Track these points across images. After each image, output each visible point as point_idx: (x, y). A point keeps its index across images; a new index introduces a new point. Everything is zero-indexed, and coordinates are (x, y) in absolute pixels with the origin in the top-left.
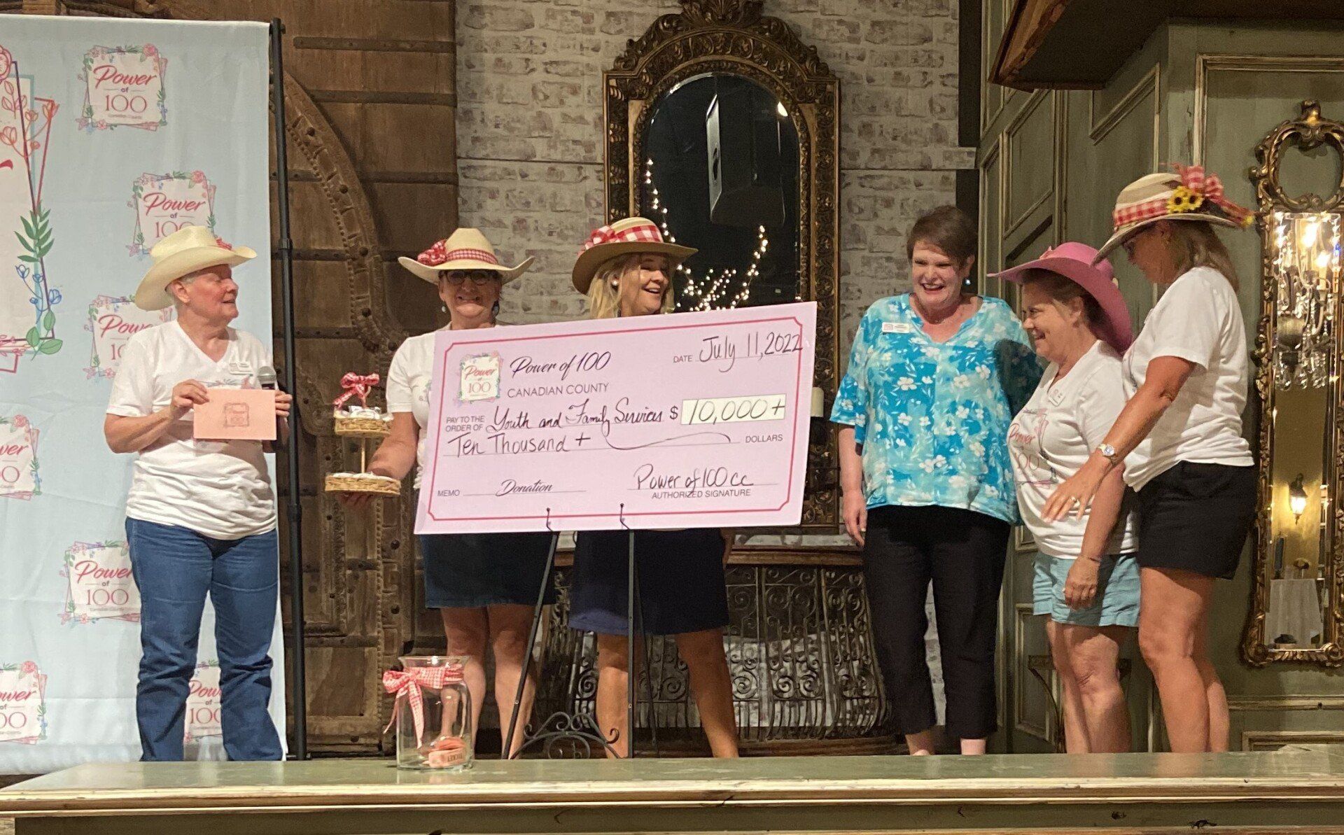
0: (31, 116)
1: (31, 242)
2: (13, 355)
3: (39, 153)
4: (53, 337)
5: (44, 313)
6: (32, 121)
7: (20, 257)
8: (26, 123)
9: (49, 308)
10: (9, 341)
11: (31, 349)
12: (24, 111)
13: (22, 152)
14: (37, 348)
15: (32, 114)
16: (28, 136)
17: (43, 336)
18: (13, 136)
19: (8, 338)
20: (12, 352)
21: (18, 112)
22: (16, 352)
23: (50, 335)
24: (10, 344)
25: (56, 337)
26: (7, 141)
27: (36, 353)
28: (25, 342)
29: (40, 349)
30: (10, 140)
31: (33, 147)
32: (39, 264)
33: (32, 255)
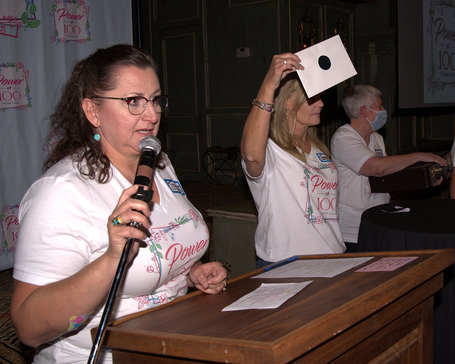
2: (16, 27)
4: (35, 18)
5: (30, 5)
9: (32, 2)
10: (13, 19)
11: (24, 25)
14: (26, 24)
17: (30, 18)
19: (13, 18)
20: (16, 26)
22: (17, 26)
23: (33, 17)
24: (14, 21)
25: (36, 19)
27: (26, 26)
28: (21, 21)
29: (28, 25)
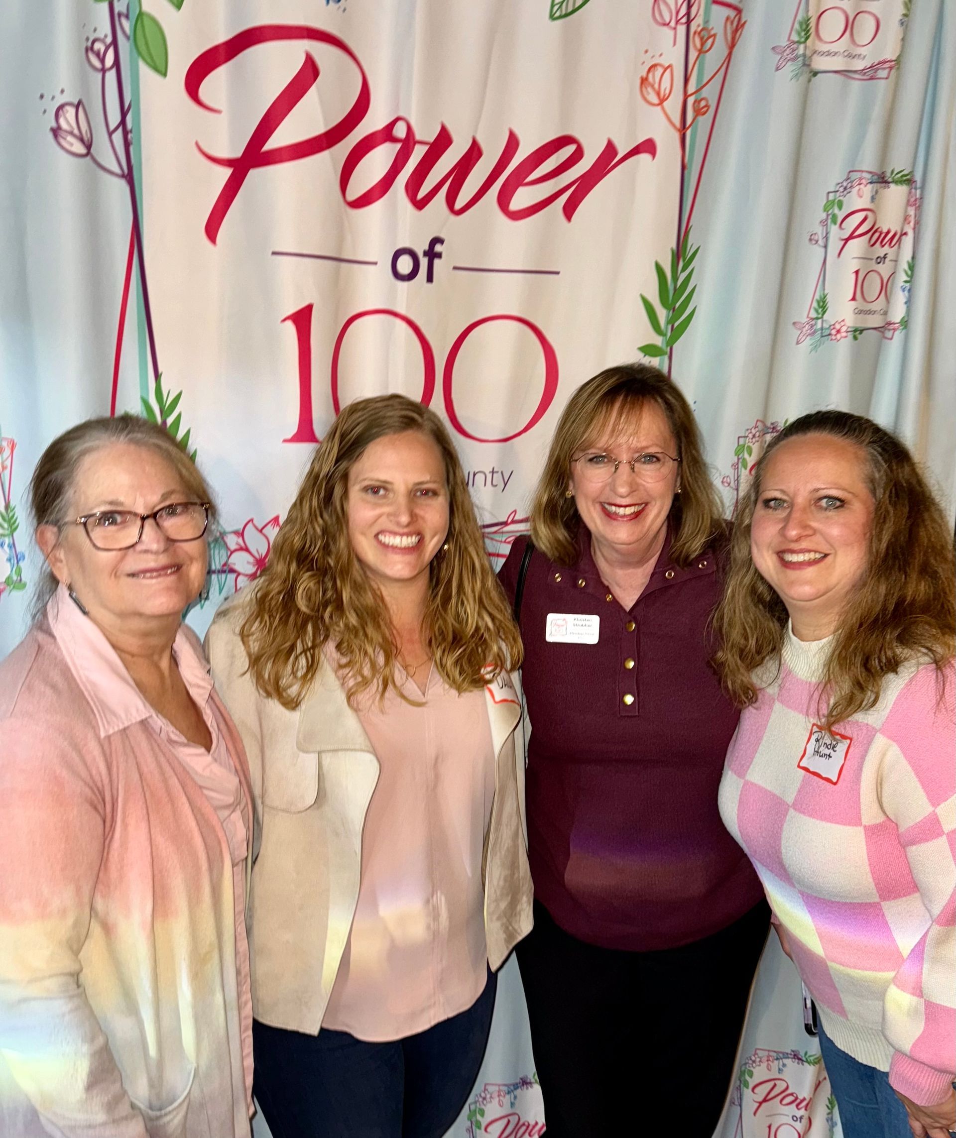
0: (702, 39)
1: (662, 314)
3: (704, 121)
6: (701, 52)
7: (642, 349)
8: (693, 54)
12: (694, 27)
13: (677, 121)
15: (706, 35)
16: (691, 88)
18: (666, 84)
21: (682, 29)
26: (654, 99)
30: (658, 94)
31: (698, 112)
32: (666, 358)
33: (658, 341)
